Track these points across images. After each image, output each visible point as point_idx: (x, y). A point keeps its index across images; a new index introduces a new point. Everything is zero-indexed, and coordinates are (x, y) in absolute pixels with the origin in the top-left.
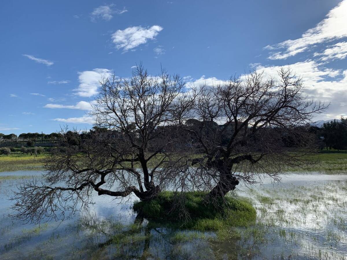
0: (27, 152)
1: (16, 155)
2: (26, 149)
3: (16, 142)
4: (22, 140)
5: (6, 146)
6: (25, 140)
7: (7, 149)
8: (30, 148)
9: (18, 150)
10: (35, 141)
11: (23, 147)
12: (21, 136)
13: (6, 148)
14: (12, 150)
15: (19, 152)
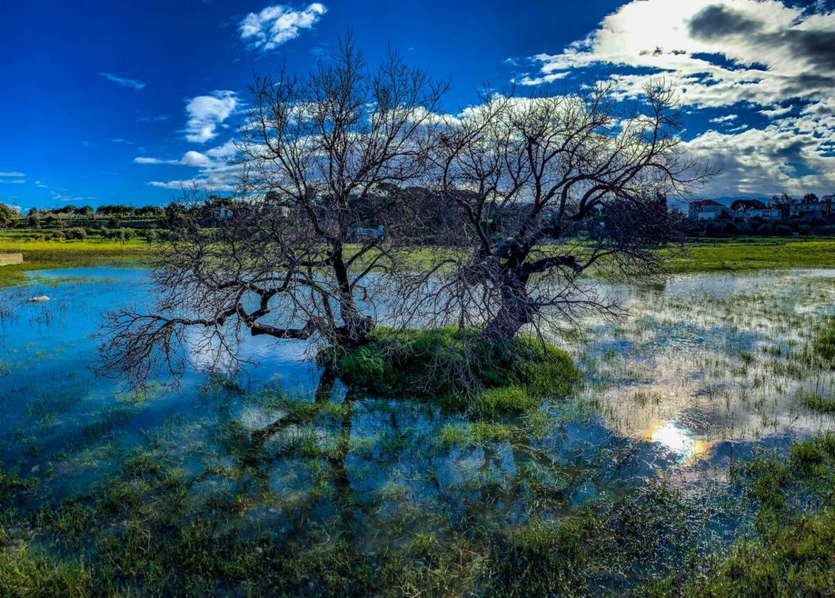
0: (110, 236)
1: (94, 241)
2: (108, 231)
3: (93, 219)
4: (101, 216)
5: (79, 226)
6: (106, 217)
7: (81, 230)
8: (114, 230)
9: (96, 233)
10: (120, 218)
11: (103, 227)
12: (100, 210)
13: (79, 229)
14: (89, 233)
15: (98, 236)
